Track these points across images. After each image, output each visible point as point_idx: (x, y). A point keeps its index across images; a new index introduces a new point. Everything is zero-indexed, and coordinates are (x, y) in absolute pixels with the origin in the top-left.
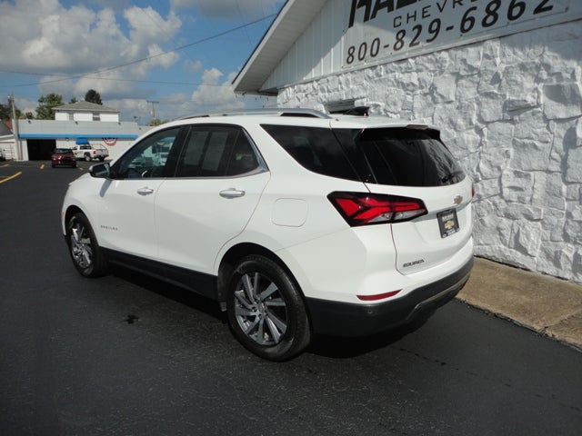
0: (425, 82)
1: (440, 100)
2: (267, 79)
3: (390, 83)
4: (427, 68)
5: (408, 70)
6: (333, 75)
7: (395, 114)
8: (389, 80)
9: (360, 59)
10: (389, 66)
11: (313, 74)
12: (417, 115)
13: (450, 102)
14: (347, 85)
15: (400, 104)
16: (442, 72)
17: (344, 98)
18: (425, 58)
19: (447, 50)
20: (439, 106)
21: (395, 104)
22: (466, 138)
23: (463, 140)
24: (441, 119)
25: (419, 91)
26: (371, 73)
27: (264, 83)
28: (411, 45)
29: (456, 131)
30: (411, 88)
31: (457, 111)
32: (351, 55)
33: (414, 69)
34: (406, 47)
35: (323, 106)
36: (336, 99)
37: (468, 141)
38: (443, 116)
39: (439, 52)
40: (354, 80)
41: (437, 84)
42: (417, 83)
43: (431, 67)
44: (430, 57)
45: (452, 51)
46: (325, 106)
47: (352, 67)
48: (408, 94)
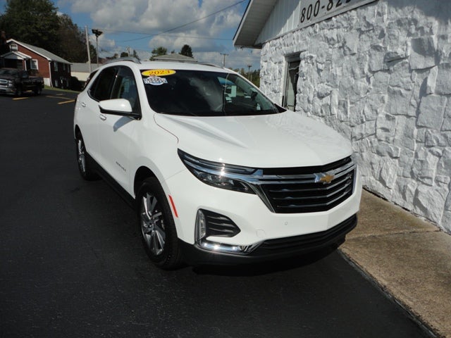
0: (340, 37)
1: (348, 52)
2: (258, 36)
3: (321, 39)
4: (343, 25)
5: (332, 28)
6: (290, 32)
7: (322, 64)
8: (321, 36)
9: (308, 19)
10: (321, 24)
11: (282, 32)
12: (333, 66)
13: (354, 54)
14: (298, 40)
15: (325, 56)
16: (351, 28)
17: (295, 51)
18: (342, 16)
19: (355, 9)
20: (347, 58)
21: (322, 56)
22: (359, 85)
23: (357, 87)
24: (347, 69)
25: (336, 45)
26: (311, 30)
27: (256, 39)
28: (337, 5)
29: (355, 79)
30: (332, 42)
31: (356, 62)
32: (303, 15)
33: (335, 26)
34: (334, 8)
35: (284, 58)
36: (290, 52)
37: (360, 88)
38: (349, 66)
39: (350, 11)
40: (301, 35)
41: (347, 40)
42: (335, 38)
43: (345, 23)
44: (345, 15)
45: (358, 10)
46: (286, 57)
47: (303, 25)
48: (330, 47)
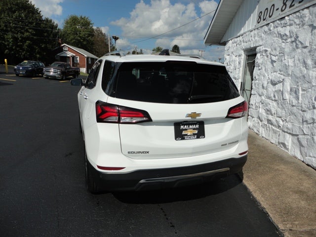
0: (293, 33)
1: (300, 46)
2: (223, 36)
3: (275, 35)
4: (295, 23)
5: (285, 26)
6: (248, 31)
7: (275, 56)
8: (275, 33)
9: (264, 20)
10: (276, 23)
11: (242, 32)
12: (286, 57)
13: (306, 47)
14: (255, 37)
15: (278, 49)
16: (303, 25)
17: (252, 46)
18: (294, 15)
19: (308, 8)
20: (299, 51)
21: (275, 49)
22: (311, 74)
23: (309, 76)
24: (299, 60)
25: (289, 40)
26: (266, 28)
27: (222, 38)
28: (291, 6)
29: (307, 69)
30: (285, 38)
31: (308, 54)
32: (260, 17)
33: (288, 24)
34: (288, 9)
35: (243, 53)
36: (248, 47)
37: (312, 76)
38: (300, 58)
39: (303, 10)
40: (258, 33)
41: (299, 34)
42: (288, 34)
43: (297, 21)
44: (297, 14)
45: (311, 8)
46: (244, 51)
47: (260, 25)
48: (283, 42)
